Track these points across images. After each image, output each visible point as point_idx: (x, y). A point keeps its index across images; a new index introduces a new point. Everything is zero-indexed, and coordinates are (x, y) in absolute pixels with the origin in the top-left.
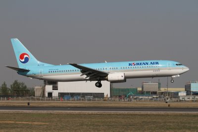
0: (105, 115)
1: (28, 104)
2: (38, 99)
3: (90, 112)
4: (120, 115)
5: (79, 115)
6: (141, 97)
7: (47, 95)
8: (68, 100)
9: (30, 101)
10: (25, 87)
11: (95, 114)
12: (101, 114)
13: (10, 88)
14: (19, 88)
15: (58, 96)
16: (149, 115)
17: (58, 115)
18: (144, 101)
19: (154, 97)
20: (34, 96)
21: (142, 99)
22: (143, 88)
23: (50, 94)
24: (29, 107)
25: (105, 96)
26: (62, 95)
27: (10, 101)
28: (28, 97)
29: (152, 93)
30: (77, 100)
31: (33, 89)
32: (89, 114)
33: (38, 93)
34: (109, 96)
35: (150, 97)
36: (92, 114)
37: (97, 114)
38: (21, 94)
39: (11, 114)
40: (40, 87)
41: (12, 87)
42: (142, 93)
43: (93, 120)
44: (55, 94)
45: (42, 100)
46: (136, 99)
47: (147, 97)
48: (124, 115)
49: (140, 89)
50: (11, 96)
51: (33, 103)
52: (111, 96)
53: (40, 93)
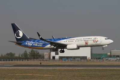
0: (88, 70)
1: (41, 63)
2: (47, 61)
3: (79, 68)
4: (98, 70)
5: (72, 70)
6: (110, 59)
7: (52, 58)
8: (65, 61)
9: (42, 62)
10: (38, 53)
11: (81, 70)
12: (86, 70)
13: (29, 54)
14: (34, 53)
15: (58, 58)
16: (115, 70)
17: (59, 70)
18: (112, 61)
19: (118, 59)
20: (44, 58)
21: (110, 60)
22: (111, 53)
23: (54, 57)
24: (41, 65)
25: (88, 58)
26: (61, 58)
27: (29, 62)
28: (40, 59)
29: (116, 56)
30: (70, 61)
31: (43, 54)
32: (78, 70)
33: (46, 57)
34: (90, 58)
35: (115, 59)
36: (80, 70)
37: (83, 70)
38: (36, 58)
39: (30, 70)
40: (47, 53)
41: (30, 53)
42: (110, 56)
43: (81, 73)
44: (57, 57)
45: (49, 61)
46: (107, 60)
47: (113, 59)
48: (99, 70)
49: (109, 54)
50: (30, 59)
51: (43, 63)
52: (91, 58)
53: (48, 57)
